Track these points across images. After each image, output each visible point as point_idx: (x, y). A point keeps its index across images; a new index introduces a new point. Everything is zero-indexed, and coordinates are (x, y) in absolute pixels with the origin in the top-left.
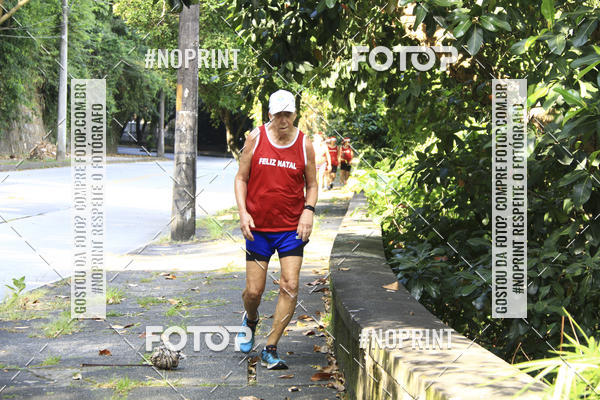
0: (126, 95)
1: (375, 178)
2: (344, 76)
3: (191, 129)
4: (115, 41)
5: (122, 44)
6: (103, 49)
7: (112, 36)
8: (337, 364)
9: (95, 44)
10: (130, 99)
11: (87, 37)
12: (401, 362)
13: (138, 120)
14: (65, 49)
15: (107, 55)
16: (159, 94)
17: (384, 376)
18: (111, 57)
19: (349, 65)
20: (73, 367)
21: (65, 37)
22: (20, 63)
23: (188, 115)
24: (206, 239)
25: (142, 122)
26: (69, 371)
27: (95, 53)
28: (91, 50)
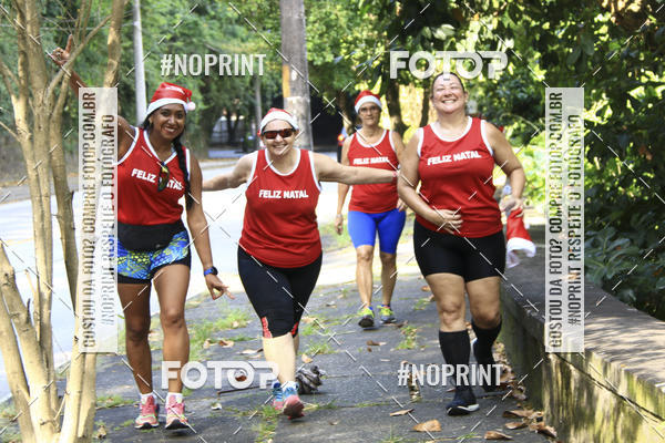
0: (214, 87)
1: (532, 155)
2: (484, 37)
3: (303, 118)
4: (196, 23)
5: (204, 25)
6: (183, 34)
7: (192, 18)
8: (512, 372)
9: (172, 30)
10: (219, 91)
11: (163, 21)
12: (594, 354)
13: (228, 116)
14: (139, 38)
15: (188, 41)
16: (252, 82)
17: (575, 373)
18: (192, 43)
19: (490, 22)
20: (209, 397)
21: (138, 24)
22: (88, 60)
23: (299, 102)
24: (332, 248)
25: (234, 118)
26: (206, 402)
27: (174, 39)
28: (168, 37)
